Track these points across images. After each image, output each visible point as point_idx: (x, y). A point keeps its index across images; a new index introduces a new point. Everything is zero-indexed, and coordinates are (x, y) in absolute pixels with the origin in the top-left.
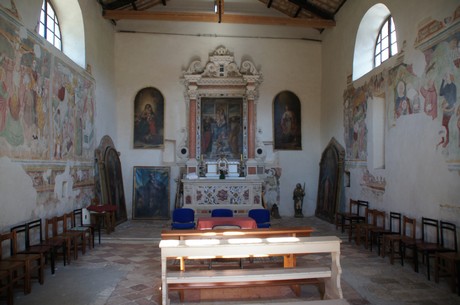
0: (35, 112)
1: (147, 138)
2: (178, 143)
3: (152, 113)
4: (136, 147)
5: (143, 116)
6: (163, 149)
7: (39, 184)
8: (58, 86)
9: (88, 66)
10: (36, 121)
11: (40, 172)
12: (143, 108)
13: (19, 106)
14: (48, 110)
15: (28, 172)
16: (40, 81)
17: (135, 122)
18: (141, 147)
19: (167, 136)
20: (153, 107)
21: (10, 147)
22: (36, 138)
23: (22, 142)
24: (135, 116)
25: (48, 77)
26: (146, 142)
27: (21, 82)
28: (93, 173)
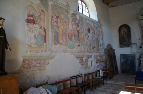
0: (79, 37)
1: (125, 43)
2: (138, 44)
3: (126, 34)
4: (121, 47)
5: (123, 35)
6: (132, 47)
7: (82, 62)
8: (87, 28)
9: (99, 20)
10: (79, 40)
11: (82, 58)
12: (122, 32)
13: (72, 35)
14: (84, 36)
15: (77, 58)
16: (80, 27)
17: (120, 38)
18: (123, 47)
19: (133, 42)
20: (126, 31)
21: (69, 49)
22: (80, 46)
23: (74, 48)
24: (119, 36)
25: (83, 25)
26: (125, 45)
27: (72, 27)
28: (104, 57)
